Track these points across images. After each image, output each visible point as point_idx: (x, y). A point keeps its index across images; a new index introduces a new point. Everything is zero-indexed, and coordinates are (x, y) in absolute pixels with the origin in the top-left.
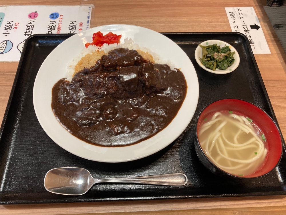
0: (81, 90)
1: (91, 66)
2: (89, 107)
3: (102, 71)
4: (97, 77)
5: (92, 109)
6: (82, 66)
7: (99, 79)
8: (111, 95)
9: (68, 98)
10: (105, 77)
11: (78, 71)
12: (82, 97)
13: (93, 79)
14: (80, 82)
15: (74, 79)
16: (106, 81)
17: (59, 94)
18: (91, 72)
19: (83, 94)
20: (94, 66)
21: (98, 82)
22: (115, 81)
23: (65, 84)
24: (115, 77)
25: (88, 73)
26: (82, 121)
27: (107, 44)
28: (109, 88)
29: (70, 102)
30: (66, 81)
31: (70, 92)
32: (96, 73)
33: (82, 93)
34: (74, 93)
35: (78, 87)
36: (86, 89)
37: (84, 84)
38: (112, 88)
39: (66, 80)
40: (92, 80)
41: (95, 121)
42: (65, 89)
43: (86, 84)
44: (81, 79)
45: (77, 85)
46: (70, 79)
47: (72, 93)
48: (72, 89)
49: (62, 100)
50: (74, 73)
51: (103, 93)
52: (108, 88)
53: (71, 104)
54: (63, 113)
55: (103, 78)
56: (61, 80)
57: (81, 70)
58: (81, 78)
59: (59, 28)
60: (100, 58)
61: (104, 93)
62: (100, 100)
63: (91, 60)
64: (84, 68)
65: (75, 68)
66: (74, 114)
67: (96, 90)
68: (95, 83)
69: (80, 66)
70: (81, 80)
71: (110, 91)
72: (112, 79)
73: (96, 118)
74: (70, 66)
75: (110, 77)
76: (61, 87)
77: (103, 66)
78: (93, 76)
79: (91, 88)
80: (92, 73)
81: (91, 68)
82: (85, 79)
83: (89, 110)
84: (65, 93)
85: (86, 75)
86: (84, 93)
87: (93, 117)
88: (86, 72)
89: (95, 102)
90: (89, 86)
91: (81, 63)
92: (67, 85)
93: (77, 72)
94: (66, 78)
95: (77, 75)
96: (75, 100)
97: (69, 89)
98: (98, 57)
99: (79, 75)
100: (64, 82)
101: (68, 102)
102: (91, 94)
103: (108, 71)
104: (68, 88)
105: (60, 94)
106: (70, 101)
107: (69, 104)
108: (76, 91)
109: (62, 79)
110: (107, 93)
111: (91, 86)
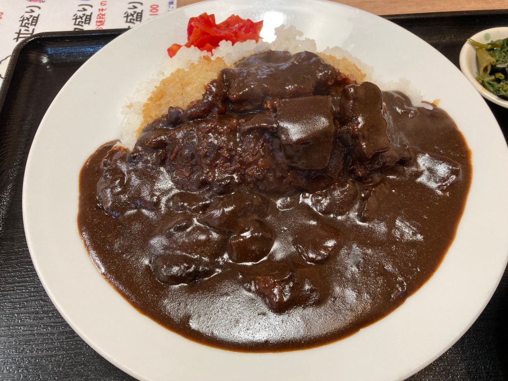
0: (162, 173)
1: (189, 102)
2: (190, 223)
3: (224, 115)
4: (209, 131)
5: (198, 228)
6: (163, 101)
7: (216, 138)
8: (252, 186)
9: (124, 198)
10: (232, 131)
11: (151, 117)
12: (165, 192)
13: (199, 140)
14: (160, 148)
15: (140, 142)
16: (236, 145)
17: (100, 186)
18: (192, 117)
19: (170, 184)
20: (198, 101)
21: (212, 147)
22: (265, 141)
23: (115, 157)
24: (262, 130)
25: (182, 122)
26: (170, 266)
27: (230, 43)
28: (245, 165)
29: (131, 209)
30: (120, 148)
31: (129, 180)
32: (207, 122)
33: (165, 182)
34: (143, 184)
35: (153, 164)
36: (177, 169)
37: (172, 154)
38: (255, 162)
39: (118, 144)
40: (193, 143)
41: (208, 266)
42: (116, 172)
43: (177, 154)
44: (161, 140)
45: (151, 157)
46: (129, 142)
47: (135, 181)
48: (135, 171)
49: (110, 204)
50: (142, 124)
51: (227, 178)
52: (242, 163)
53: (134, 215)
54: (112, 244)
55: (228, 134)
56: (105, 147)
57: (160, 116)
58: (163, 137)
59: (101, 20)
60: (215, 76)
61: (232, 178)
62: (222, 199)
63: (188, 84)
64: (171, 107)
65: (144, 111)
66: (144, 246)
67: (208, 173)
68: (206, 150)
69: (158, 103)
70: (162, 145)
71: (250, 173)
72: (255, 137)
73: (209, 257)
74: (130, 106)
75: (250, 131)
76: (105, 165)
77: (226, 100)
78: (198, 130)
79: (192, 166)
80: (194, 123)
81: (190, 108)
82: (174, 139)
83: (190, 232)
84: (118, 181)
85: (175, 130)
86: (172, 181)
87: (202, 252)
88: (175, 120)
89: (205, 208)
90: (187, 159)
91: (158, 96)
92: (123, 159)
93: (151, 121)
94: (119, 141)
95: (152, 128)
96: (146, 202)
97: (129, 172)
98: (210, 73)
99: (155, 129)
100: (114, 152)
101: (126, 210)
102: (192, 184)
103: (242, 114)
104: (124, 168)
105: (103, 187)
106: (133, 206)
107: (130, 216)
108: (149, 177)
109: (107, 143)
110: (241, 178)
111: (192, 160)
